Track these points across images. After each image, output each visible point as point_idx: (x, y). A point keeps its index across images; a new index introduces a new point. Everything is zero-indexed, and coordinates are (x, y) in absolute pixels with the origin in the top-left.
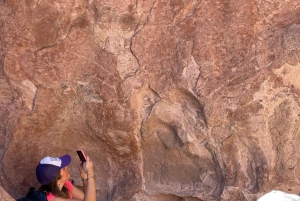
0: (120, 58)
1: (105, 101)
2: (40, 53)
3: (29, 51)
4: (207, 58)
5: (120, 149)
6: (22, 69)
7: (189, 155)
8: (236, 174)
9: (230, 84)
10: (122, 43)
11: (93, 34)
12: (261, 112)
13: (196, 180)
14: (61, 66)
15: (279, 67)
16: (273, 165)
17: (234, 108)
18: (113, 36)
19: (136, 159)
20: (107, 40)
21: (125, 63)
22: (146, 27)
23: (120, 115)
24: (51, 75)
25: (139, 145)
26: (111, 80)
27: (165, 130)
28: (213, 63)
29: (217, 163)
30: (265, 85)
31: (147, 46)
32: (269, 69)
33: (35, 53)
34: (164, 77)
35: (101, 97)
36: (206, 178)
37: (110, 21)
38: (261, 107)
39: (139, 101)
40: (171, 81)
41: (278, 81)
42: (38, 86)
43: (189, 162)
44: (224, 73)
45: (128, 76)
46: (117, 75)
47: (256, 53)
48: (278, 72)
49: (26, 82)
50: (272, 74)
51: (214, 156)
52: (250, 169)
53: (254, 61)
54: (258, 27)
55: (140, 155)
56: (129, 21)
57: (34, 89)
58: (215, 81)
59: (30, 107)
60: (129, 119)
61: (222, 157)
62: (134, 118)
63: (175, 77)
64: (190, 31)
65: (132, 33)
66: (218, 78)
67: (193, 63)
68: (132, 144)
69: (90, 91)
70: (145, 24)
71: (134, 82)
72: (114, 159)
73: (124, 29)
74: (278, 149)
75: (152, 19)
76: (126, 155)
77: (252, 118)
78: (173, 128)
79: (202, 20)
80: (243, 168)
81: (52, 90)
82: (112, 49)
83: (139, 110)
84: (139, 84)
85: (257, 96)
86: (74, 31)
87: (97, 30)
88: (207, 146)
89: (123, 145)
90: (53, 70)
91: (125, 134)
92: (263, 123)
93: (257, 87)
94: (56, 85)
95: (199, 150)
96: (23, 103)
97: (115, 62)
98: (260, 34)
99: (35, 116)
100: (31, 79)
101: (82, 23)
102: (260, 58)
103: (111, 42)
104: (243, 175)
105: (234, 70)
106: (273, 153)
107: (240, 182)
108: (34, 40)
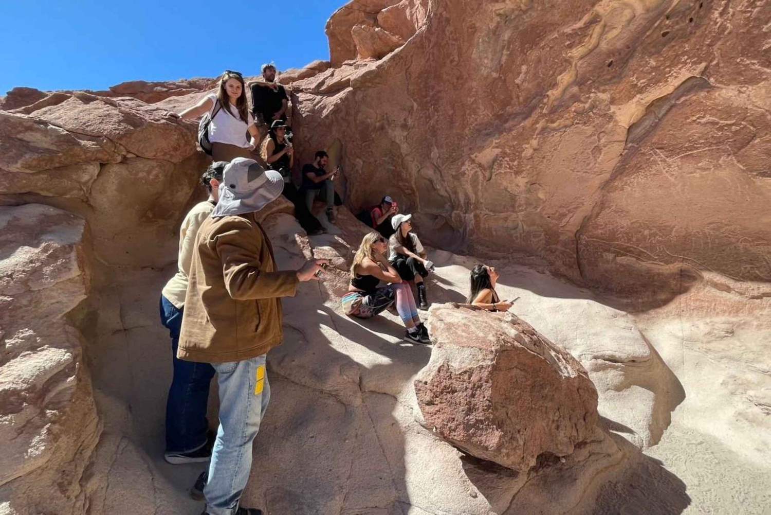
0: (402, 146)
1: (396, 168)
2: (363, 145)
3: (357, 144)
4: (442, 147)
5: (406, 191)
6: (355, 153)
7: (439, 194)
8: (459, 205)
9: (452, 162)
10: (402, 138)
11: (388, 133)
12: (466, 176)
13: (443, 207)
14: (373, 151)
15: (473, 154)
16: (474, 201)
17: (454, 173)
18: (398, 134)
19: (415, 196)
20: (395, 137)
21: (405, 148)
22: (414, 130)
23: (404, 175)
24: (369, 155)
25: (415, 189)
26: (399, 157)
27: (428, 182)
28: (445, 151)
29: (451, 200)
30: (467, 163)
31: (415, 139)
32: (469, 155)
33: (361, 145)
34: (423, 156)
35: (394, 166)
36: (447, 206)
37: (395, 127)
38: (465, 174)
39: (413, 168)
40: (427, 158)
41: (473, 161)
42: (364, 162)
43: (440, 198)
44: (450, 156)
45: (406, 155)
46: (401, 154)
47: (464, 146)
48: (473, 156)
49: (358, 160)
50: (470, 158)
51: (450, 195)
52: (464, 203)
53: (463, 151)
54: (467, 131)
55: (417, 194)
56: (405, 126)
57: (362, 163)
58: (445, 160)
59: (360, 172)
60: (408, 177)
61: (453, 196)
62: (411, 176)
63: (428, 156)
64: (434, 132)
65: (407, 133)
66: (447, 158)
67: (436, 150)
68: (412, 189)
69: (389, 163)
70: (412, 128)
71: (409, 158)
72: (405, 196)
73: (403, 130)
74: (476, 194)
75: (416, 125)
76: (409, 194)
77: (462, 179)
78: (431, 181)
79: (439, 127)
80: (462, 202)
81: (370, 163)
82: (397, 141)
83: (413, 172)
84: (412, 160)
85: (463, 168)
86: (378, 133)
87: (390, 131)
88: (446, 191)
89: (408, 189)
90: (370, 153)
91: (407, 184)
92: (467, 181)
93: (463, 164)
94: (372, 160)
95: (443, 193)
96: (357, 171)
97: (399, 148)
98: (467, 136)
99: (363, 176)
100: (360, 158)
101: (382, 128)
102: (466, 149)
103: (397, 138)
104: (461, 206)
105: (454, 154)
106: (474, 196)
107: (460, 209)
108: (359, 138)
